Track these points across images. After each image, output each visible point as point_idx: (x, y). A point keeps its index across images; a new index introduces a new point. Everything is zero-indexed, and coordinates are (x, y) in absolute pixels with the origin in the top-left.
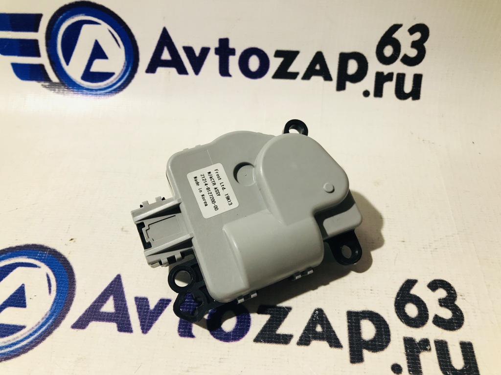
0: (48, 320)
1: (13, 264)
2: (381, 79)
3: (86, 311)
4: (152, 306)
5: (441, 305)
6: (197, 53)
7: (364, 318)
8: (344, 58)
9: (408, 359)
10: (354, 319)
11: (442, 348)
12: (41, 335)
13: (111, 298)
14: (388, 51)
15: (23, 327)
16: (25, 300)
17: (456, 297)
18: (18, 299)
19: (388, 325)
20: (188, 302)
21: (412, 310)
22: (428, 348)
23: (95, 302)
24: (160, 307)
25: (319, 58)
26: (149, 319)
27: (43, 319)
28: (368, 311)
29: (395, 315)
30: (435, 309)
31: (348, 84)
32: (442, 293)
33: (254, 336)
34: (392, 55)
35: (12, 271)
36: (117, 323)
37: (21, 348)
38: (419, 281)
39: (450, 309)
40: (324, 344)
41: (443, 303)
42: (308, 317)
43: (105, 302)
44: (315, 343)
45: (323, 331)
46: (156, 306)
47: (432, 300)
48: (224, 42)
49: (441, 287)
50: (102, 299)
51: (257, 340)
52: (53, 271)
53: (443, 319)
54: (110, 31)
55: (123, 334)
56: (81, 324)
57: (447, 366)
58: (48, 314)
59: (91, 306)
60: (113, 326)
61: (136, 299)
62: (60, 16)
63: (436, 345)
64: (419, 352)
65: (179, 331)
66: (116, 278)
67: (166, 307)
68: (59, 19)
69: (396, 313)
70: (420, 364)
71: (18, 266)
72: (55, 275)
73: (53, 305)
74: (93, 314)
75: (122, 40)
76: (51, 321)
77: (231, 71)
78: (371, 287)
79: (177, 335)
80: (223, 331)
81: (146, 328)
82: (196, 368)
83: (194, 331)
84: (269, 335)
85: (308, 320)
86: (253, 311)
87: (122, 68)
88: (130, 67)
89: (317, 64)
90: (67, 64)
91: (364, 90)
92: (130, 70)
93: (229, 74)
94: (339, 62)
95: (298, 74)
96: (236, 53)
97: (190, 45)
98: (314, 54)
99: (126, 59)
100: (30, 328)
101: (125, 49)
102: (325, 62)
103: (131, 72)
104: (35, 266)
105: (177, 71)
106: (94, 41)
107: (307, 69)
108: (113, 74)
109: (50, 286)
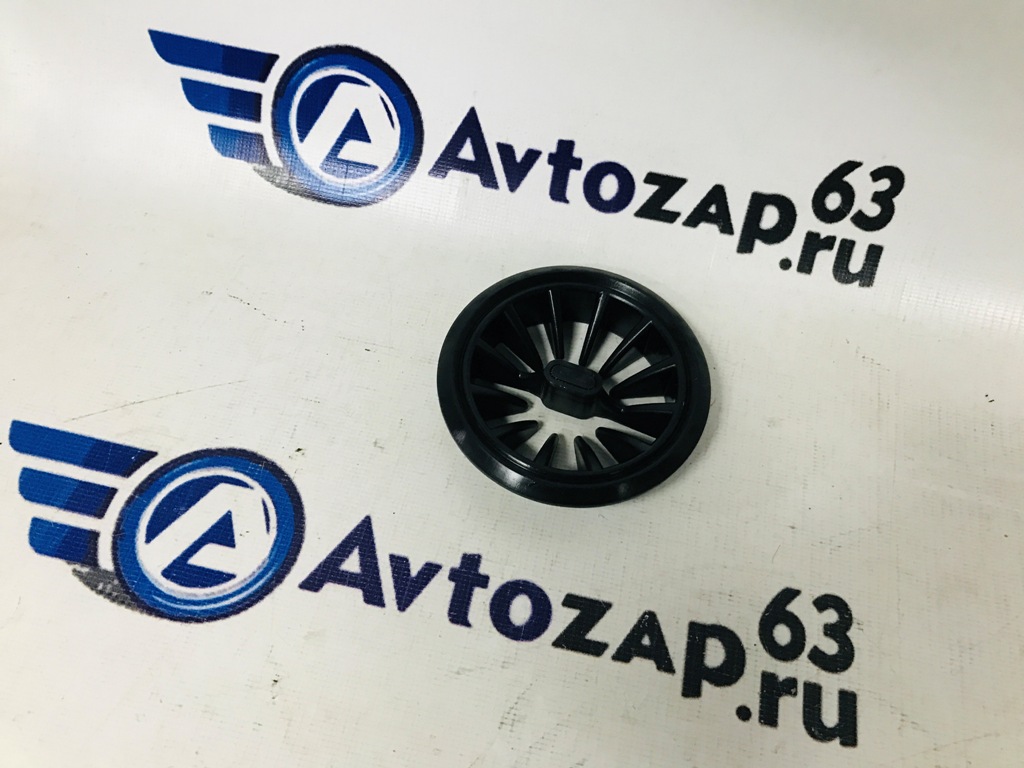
0: (266, 570)
1: (213, 477)
2: (814, 244)
3: (320, 566)
4: (414, 572)
5: (826, 634)
6: (519, 156)
7: (713, 636)
8: (759, 202)
9: (761, 702)
10: (698, 634)
11: (813, 693)
12: (257, 591)
13: (356, 551)
14: (833, 201)
15: (231, 576)
16: (233, 536)
17: (851, 625)
18: (222, 533)
19: (744, 651)
20: (465, 573)
21: (782, 634)
22: (793, 691)
23: (333, 553)
24: (426, 574)
25: (717, 194)
26: (409, 591)
27: (259, 568)
28: (720, 626)
29: (758, 638)
30: (816, 638)
31: (758, 244)
32: (832, 616)
33: (554, 638)
34: (839, 209)
35: (212, 488)
36: (363, 590)
37: (229, 606)
38: (803, 592)
39: (837, 642)
40: (649, 665)
41: (830, 631)
42: (633, 621)
43: (347, 557)
44: (636, 661)
45: (651, 646)
46: (420, 573)
47: (815, 624)
48: (566, 147)
49: (832, 607)
50: (342, 551)
51: (557, 644)
52: (271, 497)
53: (823, 653)
54: (382, 99)
55: (370, 607)
56: (312, 584)
57: (814, 720)
58: (267, 562)
59: (327, 558)
60: (358, 593)
61: (393, 558)
62: (306, 62)
63: (805, 690)
64: (780, 695)
65: (449, 615)
66: (364, 521)
67: (433, 576)
68: (304, 68)
69: (760, 635)
70: (777, 711)
71: (222, 482)
72: (274, 503)
73: (272, 550)
74: (327, 573)
75: (399, 116)
76: (270, 573)
77: (569, 195)
78: (731, 591)
79: (446, 619)
80: (509, 622)
81: (403, 604)
82: (470, 670)
83: (471, 618)
84: (575, 639)
85: (632, 626)
86: (556, 600)
87: (391, 160)
88: (404, 162)
89: (712, 204)
90: (302, 140)
91: (783, 257)
92: (403, 166)
93: (565, 198)
94: (749, 207)
95: (677, 215)
96: (583, 167)
97: (509, 142)
98: (710, 188)
99: (400, 147)
100: (242, 578)
101: (402, 131)
102: (726, 203)
103: (405, 169)
104: (245, 485)
105: (481, 180)
106: (353, 111)
107: (695, 209)
108: (375, 168)
109: (268, 519)
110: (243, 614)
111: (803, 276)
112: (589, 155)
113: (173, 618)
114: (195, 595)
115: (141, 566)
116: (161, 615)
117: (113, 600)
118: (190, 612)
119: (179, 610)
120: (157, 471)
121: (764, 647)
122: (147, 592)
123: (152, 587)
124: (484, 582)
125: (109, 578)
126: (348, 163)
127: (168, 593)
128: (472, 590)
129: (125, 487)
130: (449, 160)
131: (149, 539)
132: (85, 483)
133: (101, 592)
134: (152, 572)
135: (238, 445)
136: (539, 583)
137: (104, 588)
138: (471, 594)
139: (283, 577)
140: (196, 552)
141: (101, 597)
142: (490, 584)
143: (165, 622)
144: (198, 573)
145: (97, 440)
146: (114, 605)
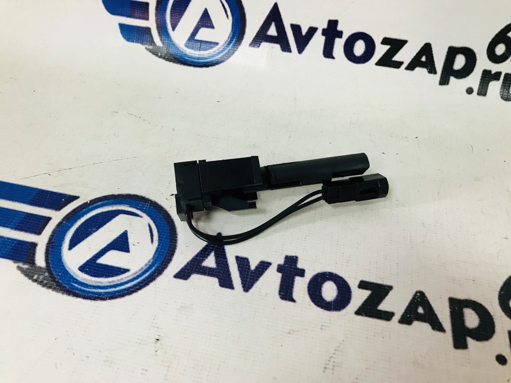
0: (151, 267)
1: (116, 210)
2: (488, 77)
3: (188, 263)
4: (253, 267)
6: (304, 32)
7: (468, 307)
8: (452, 52)
10: (457, 306)
12: (144, 280)
13: (213, 254)
14: (500, 49)
15: (127, 271)
16: (128, 246)
18: (121, 243)
20: (288, 267)
23: (197, 256)
24: (261, 268)
25: (427, 49)
26: (251, 279)
27: (146, 265)
28: (471, 301)
29: (499, 308)
31: (452, 79)
33: (356, 309)
34: (503, 54)
35: (115, 217)
36: (219, 279)
37: (125, 290)
40: (426, 327)
42: (409, 297)
43: (207, 258)
44: (416, 324)
45: (425, 313)
46: (256, 267)
48: (333, 24)
50: (204, 254)
51: (359, 312)
52: (154, 222)
55: (224, 289)
56: (183, 274)
58: (151, 261)
59: (193, 259)
60: (215, 281)
61: (237, 258)
65: (280, 294)
67: (266, 269)
69: (500, 306)
71: (121, 213)
72: (156, 226)
73: (155, 254)
74: (193, 268)
75: (231, 11)
76: (154, 268)
77: (334, 54)
78: (474, 278)
79: (278, 297)
80: (323, 300)
81: (247, 286)
82: (298, 331)
83: (295, 296)
84: (370, 309)
85: (409, 301)
86: (353, 284)
87: (227, 38)
88: (235, 39)
89: (423, 55)
90: (173, 30)
91: (468, 86)
92: (234, 42)
93: (332, 56)
94: (447, 56)
95: (402, 63)
96: (343, 36)
97: (298, 23)
98: (422, 45)
99: (232, 30)
100: (134, 272)
101: (233, 19)
102: (432, 54)
103: (235, 43)
104: (137, 215)
105: (281, 47)
106: (203, 9)
107: (413, 60)
108: (217, 44)
109: (152, 235)
110: (135, 295)
111: (481, 98)
112: (347, 29)
113: (85, 297)
114: (101, 283)
115: (64, 264)
116: (76, 295)
117: (44, 286)
118: (97, 293)
119: (89, 292)
120: (78, 208)
121: (506, 315)
122: (68, 281)
123: (72, 277)
124: (301, 273)
125: (42, 272)
126: (201, 41)
127: (82, 281)
128: (294, 278)
129: (57, 217)
130: (261, 37)
131: (71, 248)
132: (31, 214)
133: (35, 281)
134: (71, 268)
135: (132, 192)
136: (340, 274)
137: (38, 278)
138: (293, 281)
139: (163, 270)
140: (102, 255)
141: (35, 284)
142: (306, 274)
143: (80, 300)
144: (103, 268)
145: (40, 190)
146: (44, 289)
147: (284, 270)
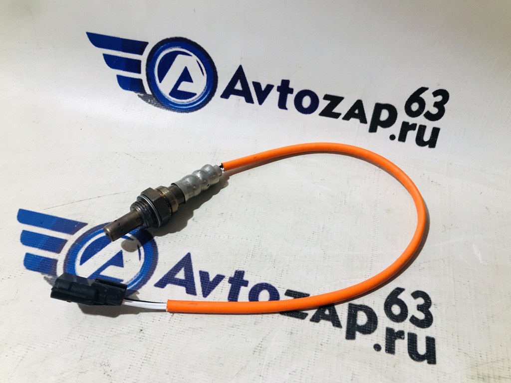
0: (138, 278)
2: (406, 127)
3: (165, 276)
4: (211, 278)
5: (418, 309)
6: (263, 88)
7: (361, 310)
8: (379, 108)
9: (386, 342)
10: (354, 309)
11: (413, 339)
12: (133, 288)
13: (183, 269)
14: (415, 107)
15: (121, 281)
16: (123, 262)
17: (431, 305)
18: (118, 261)
19: (377, 317)
20: (236, 279)
21: (396, 310)
22: (402, 337)
23: (171, 270)
24: (217, 280)
25: (359, 105)
26: (209, 288)
27: (135, 277)
28: (364, 305)
29: (383, 311)
30: (413, 311)
31: (379, 128)
32: (421, 301)
34: (418, 110)
36: (186, 287)
38: (406, 290)
39: (424, 313)
40: (329, 324)
41: (420, 308)
43: (178, 272)
44: (322, 322)
45: (330, 314)
46: (214, 279)
47: (413, 304)
48: (285, 83)
49: (421, 296)
50: (176, 269)
52: (142, 244)
53: (417, 319)
54: (198, 62)
55: (189, 295)
57: (413, 351)
58: (139, 274)
59: (168, 272)
60: (183, 289)
61: (201, 272)
62: (161, 45)
63: (408, 336)
64: (396, 339)
65: (228, 298)
66: (187, 255)
67: (220, 281)
68: (160, 48)
69: (385, 310)
70: (394, 346)
72: (143, 247)
73: (142, 268)
74: (168, 279)
75: (206, 70)
76: (140, 279)
77: (287, 106)
81: (206, 293)
83: (239, 299)
86: (282, 292)
87: (203, 90)
88: (209, 91)
89: (356, 109)
90: (160, 82)
91: (391, 134)
92: (208, 93)
94: (374, 110)
95: (340, 114)
96: (294, 92)
97: (258, 81)
98: (355, 101)
99: (207, 85)
100: (127, 281)
101: (207, 76)
102: (363, 108)
103: (209, 95)
104: (129, 238)
105: (245, 99)
106: (184, 67)
107: (348, 112)
108: (195, 94)
109: (140, 254)
111: (401, 143)
112: (297, 86)
120: (87, 232)
121: (387, 316)
124: (246, 284)
126: (182, 92)
128: (240, 287)
130: (230, 91)
131: (81, 263)
132: (53, 237)
136: (273, 285)
138: (239, 290)
140: (104, 269)
142: (249, 285)
145: (59, 218)
147: (233, 281)
